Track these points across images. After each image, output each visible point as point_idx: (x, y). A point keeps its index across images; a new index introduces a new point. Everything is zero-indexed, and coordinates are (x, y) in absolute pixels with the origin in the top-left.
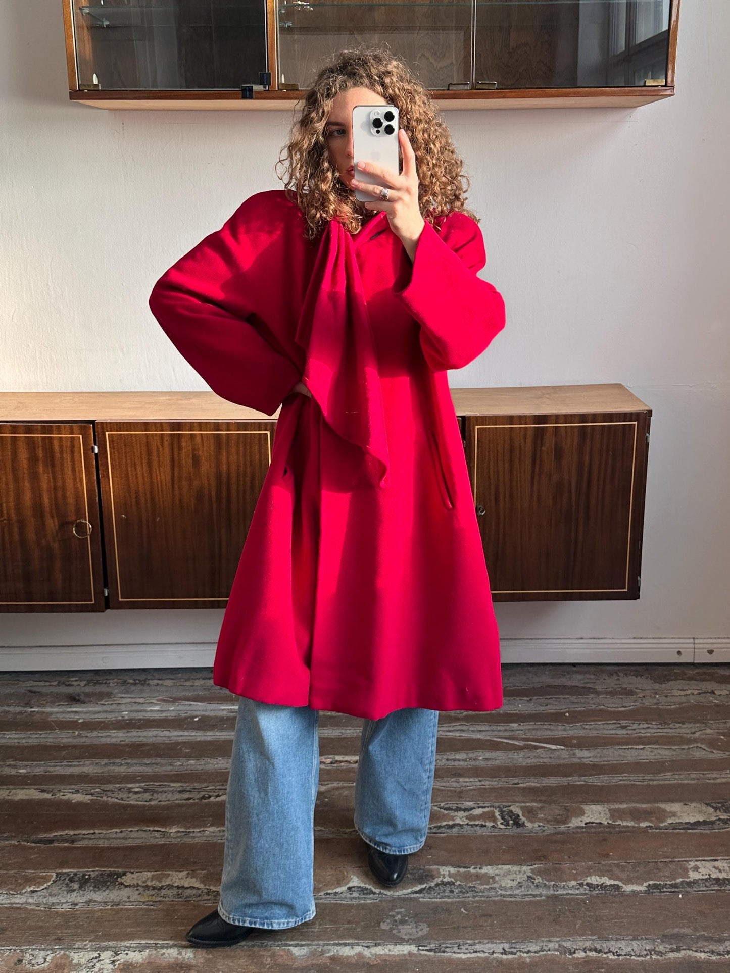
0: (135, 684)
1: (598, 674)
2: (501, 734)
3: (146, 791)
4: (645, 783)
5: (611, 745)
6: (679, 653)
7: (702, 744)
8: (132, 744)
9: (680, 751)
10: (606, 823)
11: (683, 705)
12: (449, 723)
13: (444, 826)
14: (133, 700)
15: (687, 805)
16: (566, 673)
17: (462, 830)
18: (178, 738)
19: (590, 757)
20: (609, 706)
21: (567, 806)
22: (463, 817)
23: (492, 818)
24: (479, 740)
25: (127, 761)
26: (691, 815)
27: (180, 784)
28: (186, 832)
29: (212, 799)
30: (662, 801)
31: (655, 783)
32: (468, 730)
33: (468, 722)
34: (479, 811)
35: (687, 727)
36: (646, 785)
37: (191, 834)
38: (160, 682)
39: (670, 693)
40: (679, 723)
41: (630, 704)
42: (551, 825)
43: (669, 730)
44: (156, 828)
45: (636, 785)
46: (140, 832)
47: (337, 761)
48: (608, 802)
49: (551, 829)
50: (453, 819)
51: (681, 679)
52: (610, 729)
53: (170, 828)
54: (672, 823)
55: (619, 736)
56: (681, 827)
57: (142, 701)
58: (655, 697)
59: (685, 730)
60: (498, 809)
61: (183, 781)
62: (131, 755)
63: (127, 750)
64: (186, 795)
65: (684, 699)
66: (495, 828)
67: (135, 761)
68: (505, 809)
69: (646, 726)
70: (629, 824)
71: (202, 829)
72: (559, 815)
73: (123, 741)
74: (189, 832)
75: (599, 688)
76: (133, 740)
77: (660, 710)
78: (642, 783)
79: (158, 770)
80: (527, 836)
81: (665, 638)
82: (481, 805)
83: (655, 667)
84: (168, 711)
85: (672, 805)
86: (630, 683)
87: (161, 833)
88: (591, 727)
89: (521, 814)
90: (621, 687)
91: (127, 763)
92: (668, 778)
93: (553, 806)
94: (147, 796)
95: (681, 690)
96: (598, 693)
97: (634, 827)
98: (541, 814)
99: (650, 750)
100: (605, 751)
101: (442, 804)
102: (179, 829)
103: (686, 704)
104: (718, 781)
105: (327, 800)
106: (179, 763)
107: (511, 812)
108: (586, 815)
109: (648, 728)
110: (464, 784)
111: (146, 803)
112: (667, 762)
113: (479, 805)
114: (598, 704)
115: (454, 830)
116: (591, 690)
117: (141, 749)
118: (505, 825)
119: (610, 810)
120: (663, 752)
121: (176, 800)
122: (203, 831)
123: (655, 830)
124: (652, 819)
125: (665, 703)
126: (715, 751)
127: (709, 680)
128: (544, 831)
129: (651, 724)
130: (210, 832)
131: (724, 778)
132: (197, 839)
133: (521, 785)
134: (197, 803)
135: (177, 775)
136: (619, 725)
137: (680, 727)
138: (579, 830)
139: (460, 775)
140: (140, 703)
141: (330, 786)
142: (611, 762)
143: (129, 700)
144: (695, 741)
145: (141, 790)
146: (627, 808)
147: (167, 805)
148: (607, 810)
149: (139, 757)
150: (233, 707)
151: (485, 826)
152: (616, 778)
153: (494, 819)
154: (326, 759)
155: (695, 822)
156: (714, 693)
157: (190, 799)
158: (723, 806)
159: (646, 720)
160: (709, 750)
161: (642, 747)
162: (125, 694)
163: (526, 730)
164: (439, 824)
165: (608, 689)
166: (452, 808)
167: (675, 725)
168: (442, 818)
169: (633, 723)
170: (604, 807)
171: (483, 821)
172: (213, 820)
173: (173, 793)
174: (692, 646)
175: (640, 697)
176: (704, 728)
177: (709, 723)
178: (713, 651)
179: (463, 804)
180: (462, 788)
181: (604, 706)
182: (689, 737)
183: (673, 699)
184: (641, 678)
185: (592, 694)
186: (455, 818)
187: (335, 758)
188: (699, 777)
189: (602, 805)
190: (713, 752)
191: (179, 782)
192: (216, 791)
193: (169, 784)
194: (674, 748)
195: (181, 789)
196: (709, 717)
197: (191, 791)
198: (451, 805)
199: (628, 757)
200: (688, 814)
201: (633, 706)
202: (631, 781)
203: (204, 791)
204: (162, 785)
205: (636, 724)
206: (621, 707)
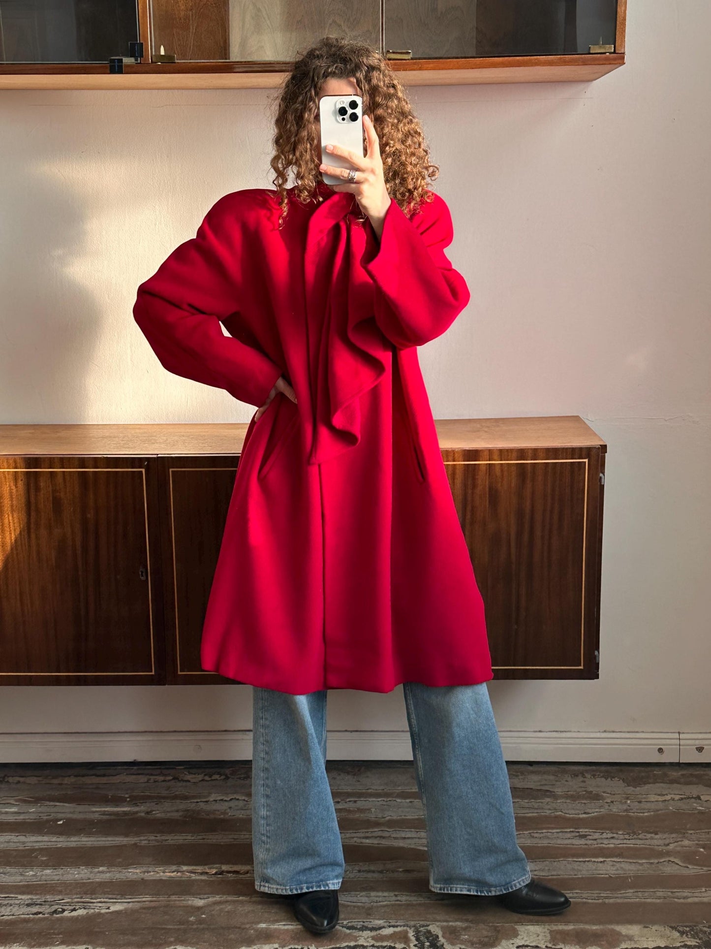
1: (559, 775)
4: (600, 901)
5: (564, 857)
6: (660, 750)
7: (675, 858)
9: (648, 866)
10: (544, 946)
11: (660, 812)
12: (367, 828)
13: (343, 948)
15: (647, 927)
16: (519, 774)
18: (34, 844)
19: (535, 871)
20: (567, 812)
21: (498, 926)
22: (368, 938)
24: (401, 848)
26: (650, 939)
27: (29, 897)
29: (66, 914)
30: (617, 923)
31: (611, 901)
33: (390, 828)
34: (390, 931)
35: (660, 839)
36: (600, 904)
38: (22, 779)
39: (645, 798)
40: (651, 833)
41: (595, 810)
42: (475, 947)
43: (639, 842)
47: (223, 872)
48: (550, 922)
50: (355, 939)
51: (661, 783)
52: (565, 839)
55: (575, 846)
58: (626, 802)
59: (657, 841)
60: (413, 929)
61: (34, 892)
64: (35, 909)
65: (661, 805)
68: (422, 929)
69: (610, 835)
72: (486, 937)
75: (559, 791)
77: (629, 817)
78: (595, 901)
79: (6, 880)
81: (643, 732)
82: (393, 924)
83: (631, 768)
84: (27, 813)
85: (629, 927)
86: (598, 786)
88: (542, 835)
89: (440, 936)
90: (585, 791)
92: (630, 896)
93: (482, 926)
95: (659, 795)
96: (555, 797)
98: (465, 935)
99: (611, 863)
100: (556, 863)
101: (345, 922)
103: (663, 811)
104: (690, 900)
105: (204, 916)
106: (31, 873)
107: (429, 932)
108: (519, 937)
109: (613, 838)
110: (375, 899)
112: (630, 877)
113: (391, 924)
114: (554, 809)
116: (548, 793)
118: (419, 948)
119: (551, 932)
120: (627, 867)
121: (23, 914)
124: (603, 943)
125: (637, 809)
126: (690, 867)
127: (696, 784)
129: (617, 834)
131: (696, 897)
134: (48, 918)
135: (28, 886)
136: (578, 834)
137: (652, 838)
139: (373, 889)
141: (210, 899)
142: (561, 876)
144: (668, 853)
147: (10, 920)
148: (548, 931)
151: (394, 948)
153: (406, 940)
154: (210, 868)
156: (699, 799)
157: (40, 913)
158: (691, 930)
159: (611, 829)
160: (684, 865)
161: (602, 860)
165: (569, 793)
166: (357, 927)
167: (645, 836)
168: (343, 938)
169: (594, 832)
170: (544, 928)
171: (392, 943)
172: (63, 938)
173: (19, 906)
174: (677, 742)
175: (607, 803)
176: (680, 839)
177: (687, 833)
178: (704, 748)
179: (371, 922)
180: (372, 904)
181: (562, 812)
182: (660, 849)
183: (648, 806)
184: (612, 780)
185: (548, 797)
186: (358, 938)
187: (221, 868)
188: (665, 895)
189: (543, 926)
190: (688, 867)
191: (28, 893)
192: (72, 904)
193: (16, 896)
194: (640, 861)
195: (30, 901)
196: (688, 826)
197: (41, 905)
198: (356, 923)
199: (583, 872)
200: (647, 938)
201: (597, 812)
202: (583, 899)
203: (58, 904)
204: (8, 897)
205: (597, 834)
206: (582, 814)
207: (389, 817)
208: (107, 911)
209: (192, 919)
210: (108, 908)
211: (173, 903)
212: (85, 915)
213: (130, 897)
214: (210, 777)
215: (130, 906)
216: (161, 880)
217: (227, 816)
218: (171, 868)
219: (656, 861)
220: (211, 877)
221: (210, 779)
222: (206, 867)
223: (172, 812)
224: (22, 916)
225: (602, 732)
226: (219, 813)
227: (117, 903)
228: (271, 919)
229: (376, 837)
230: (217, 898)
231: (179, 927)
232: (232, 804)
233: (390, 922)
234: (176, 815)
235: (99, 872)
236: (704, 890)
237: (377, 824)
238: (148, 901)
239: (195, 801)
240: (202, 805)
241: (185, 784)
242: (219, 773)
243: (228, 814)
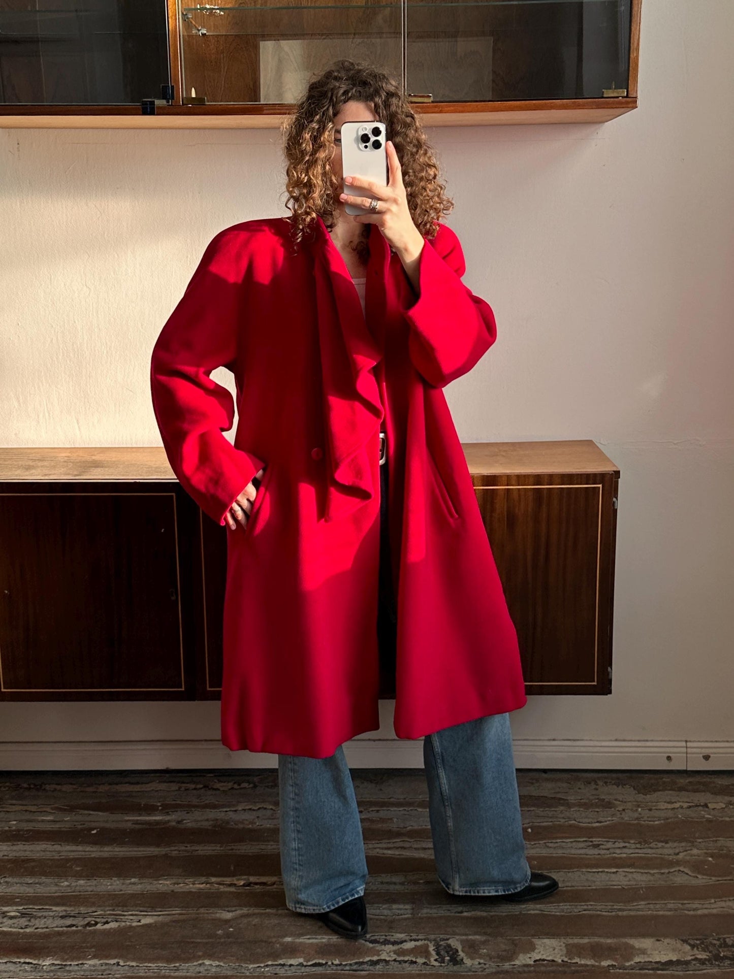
0: (29, 789)
1: (572, 783)
3: (23, 915)
4: (614, 913)
5: (578, 868)
6: (669, 758)
7: (685, 867)
8: (15, 860)
9: (659, 876)
10: (560, 961)
11: (669, 820)
12: (389, 839)
13: (366, 963)
14: (25, 808)
15: (659, 940)
16: (534, 781)
17: (388, 967)
18: (69, 854)
20: (581, 820)
21: (516, 940)
22: (390, 952)
23: (425, 952)
24: (422, 859)
25: (7, 879)
26: (662, 953)
27: (64, 908)
28: (62, 965)
29: (99, 926)
30: (632, 936)
31: (625, 913)
32: (411, 847)
33: (411, 838)
34: (412, 945)
35: (670, 847)
36: (613, 916)
37: (67, 968)
38: (58, 787)
39: (655, 806)
40: (662, 842)
41: (607, 818)
42: (493, 962)
43: (649, 851)
44: (27, 960)
45: (603, 916)
46: (9, 965)
47: (251, 883)
48: (567, 935)
49: (492, 968)
50: (378, 953)
51: (670, 790)
52: (580, 848)
53: (44, 961)
54: (640, 962)
55: (588, 856)
56: (650, 967)
57: (33, 808)
58: (637, 810)
59: (667, 850)
60: (433, 943)
61: (68, 904)
62: (13, 873)
63: (9, 866)
64: (69, 922)
65: (670, 814)
66: (427, 965)
67: (15, 880)
68: (442, 943)
69: (622, 845)
70: (589, 962)
71: (80, 962)
72: (505, 951)
73: (5, 855)
74: (65, 965)
75: (572, 799)
76: (17, 855)
77: (641, 826)
78: (610, 914)
79: (41, 890)
80: (464, 975)
81: (652, 741)
82: (414, 937)
83: (641, 775)
84: (62, 821)
85: (642, 940)
86: (609, 794)
87: (32, 965)
89: (460, 950)
90: (598, 799)
91: (7, 882)
92: (642, 908)
93: (499, 939)
94: (23, 921)
95: (668, 803)
96: (569, 805)
97: (593, 966)
98: (483, 949)
99: (624, 874)
100: (570, 874)
102: (53, 962)
103: (672, 820)
104: (699, 912)
105: (231, 929)
106: (66, 883)
107: (449, 946)
108: (536, 951)
109: (624, 847)
110: (397, 912)
111: (20, 930)
112: (642, 888)
113: (412, 938)
114: (569, 818)
115: (378, 967)
116: (562, 802)
117: (25, 865)
118: (439, 962)
119: (567, 945)
120: (638, 877)
121: (57, 927)
122: (81, 964)
123: (618, 970)
124: (618, 957)
125: (648, 817)
126: (699, 876)
127: (703, 791)
128: (485, 969)
129: (629, 843)
130: (90, 966)
131: (706, 908)
132: (73, 973)
133: (465, 914)
134: (80, 930)
135: (62, 897)
136: (591, 844)
137: (663, 847)
138: (526, 969)
139: (394, 901)
140: (31, 811)
141: (238, 912)
142: (576, 888)
143: (21, 808)
144: (678, 863)
145: (18, 914)
146: (588, 943)
147: (44, 933)
148: (564, 945)
149: (22, 876)
150: (139, 818)
151: (415, 962)
152: (579, 907)
153: (427, 954)
154: (238, 880)
155: (666, 962)
156: (707, 807)
157: (73, 925)
158: (702, 943)
159: (622, 838)
160: (693, 875)
161: (615, 870)
162: (16, 800)
164: (361, 960)
165: (582, 801)
166: (379, 941)
168: (366, 953)
169: (606, 841)
170: (560, 942)
171: (413, 957)
172: (95, 951)
173: (54, 918)
174: (684, 750)
175: (618, 811)
176: (690, 848)
177: (696, 841)
178: (709, 757)
179: (392, 936)
180: (394, 916)
181: (575, 821)
182: (671, 859)
183: (657, 814)
184: (623, 787)
185: (562, 806)
186: (380, 953)
187: (249, 880)
188: (676, 907)
189: (558, 940)
190: (697, 877)
191: (63, 905)
192: (104, 917)
193: (51, 908)
194: (652, 872)
195: (64, 913)
196: (697, 835)
197: (74, 917)
198: (379, 937)
199: (597, 883)
200: (660, 952)
202: (597, 911)
203: (91, 916)
204: (43, 909)
205: (610, 843)
206: (595, 823)
207: (410, 827)
208: (139, 924)
209: (220, 932)
210: (139, 921)
211: (201, 915)
212: (118, 928)
213: (160, 909)
214: (239, 785)
215: (160, 920)
216: (191, 892)
217: (255, 826)
218: (200, 879)
219: (667, 871)
220: (239, 889)
221: (238, 787)
222: (234, 879)
223: (202, 821)
224: (56, 929)
225: (614, 741)
226: (248, 822)
227: (148, 916)
228: (297, 932)
229: (397, 848)
230: (245, 911)
231: (207, 941)
232: (260, 813)
233: (411, 936)
234: (206, 825)
235: (131, 884)
236: (713, 901)
237: (399, 834)
238: (177, 914)
239: (225, 810)
240: (232, 815)
241: (214, 792)
242: (249, 782)
243: (255, 823)
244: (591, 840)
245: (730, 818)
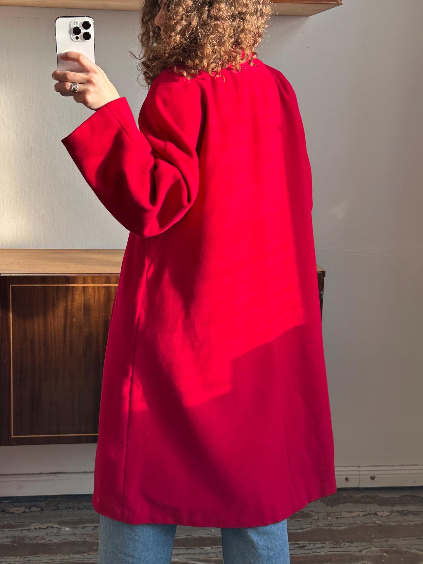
2: (196, 557)
6: (347, 479)
7: (368, 561)
11: (352, 526)
35: (355, 546)
39: (340, 515)
40: (348, 542)
41: (307, 526)
43: (340, 549)
51: (349, 503)
55: (297, 555)
58: (327, 519)
59: (353, 548)
65: (351, 521)
69: (320, 545)
77: (332, 530)
95: (349, 512)
103: (354, 525)
109: (322, 547)
125: (336, 524)
127: (372, 503)
129: (325, 544)
136: (298, 545)
137: (349, 546)
156: (377, 515)
159: (320, 540)
163: (217, 552)
167: (345, 544)
169: (309, 543)
174: (358, 473)
175: (314, 519)
176: (369, 546)
177: (373, 541)
178: (375, 477)
182: (357, 555)
183: (343, 521)
196: (373, 536)
201: (309, 527)
205: (312, 544)
206: (298, 529)
214: (30, 509)
217: (45, 541)
221: (30, 511)
226: (39, 539)
232: (49, 531)
234: (7, 541)
239: (20, 529)
240: (26, 533)
241: (10, 515)
242: (36, 506)
243: (45, 539)
244: (297, 543)
245: (394, 523)
